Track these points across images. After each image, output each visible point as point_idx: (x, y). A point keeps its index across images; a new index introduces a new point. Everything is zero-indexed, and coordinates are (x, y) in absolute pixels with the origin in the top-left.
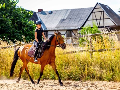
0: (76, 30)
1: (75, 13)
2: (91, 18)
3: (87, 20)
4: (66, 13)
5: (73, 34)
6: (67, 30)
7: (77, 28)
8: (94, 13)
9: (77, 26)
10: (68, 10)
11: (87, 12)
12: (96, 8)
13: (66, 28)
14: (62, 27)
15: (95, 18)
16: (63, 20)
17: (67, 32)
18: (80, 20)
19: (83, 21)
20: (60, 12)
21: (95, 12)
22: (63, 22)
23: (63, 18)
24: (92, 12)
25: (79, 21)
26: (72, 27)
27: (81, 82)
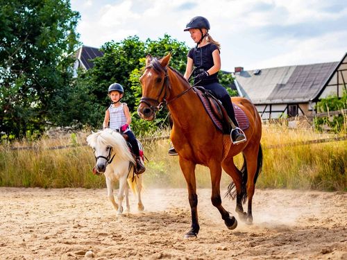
0: (306, 103)
1: (304, 73)
2: (334, 81)
3: (327, 85)
4: (287, 74)
5: (300, 111)
6: (288, 104)
7: (307, 100)
8: (339, 72)
9: (307, 97)
10: (290, 67)
11: (327, 71)
12: (344, 62)
13: (287, 101)
14: (279, 98)
15: (341, 81)
16: (282, 85)
17: (287, 107)
18: (312, 85)
19: (318, 86)
20: (275, 70)
21: (341, 71)
22: (281, 89)
23: (280, 83)
24: (336, 70)
25: (311, 87)
26: (299, 98)
27: (338, 193)
